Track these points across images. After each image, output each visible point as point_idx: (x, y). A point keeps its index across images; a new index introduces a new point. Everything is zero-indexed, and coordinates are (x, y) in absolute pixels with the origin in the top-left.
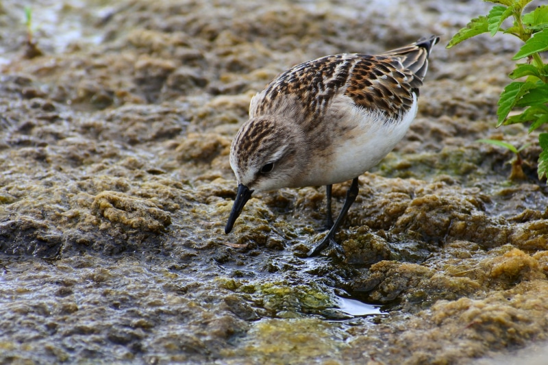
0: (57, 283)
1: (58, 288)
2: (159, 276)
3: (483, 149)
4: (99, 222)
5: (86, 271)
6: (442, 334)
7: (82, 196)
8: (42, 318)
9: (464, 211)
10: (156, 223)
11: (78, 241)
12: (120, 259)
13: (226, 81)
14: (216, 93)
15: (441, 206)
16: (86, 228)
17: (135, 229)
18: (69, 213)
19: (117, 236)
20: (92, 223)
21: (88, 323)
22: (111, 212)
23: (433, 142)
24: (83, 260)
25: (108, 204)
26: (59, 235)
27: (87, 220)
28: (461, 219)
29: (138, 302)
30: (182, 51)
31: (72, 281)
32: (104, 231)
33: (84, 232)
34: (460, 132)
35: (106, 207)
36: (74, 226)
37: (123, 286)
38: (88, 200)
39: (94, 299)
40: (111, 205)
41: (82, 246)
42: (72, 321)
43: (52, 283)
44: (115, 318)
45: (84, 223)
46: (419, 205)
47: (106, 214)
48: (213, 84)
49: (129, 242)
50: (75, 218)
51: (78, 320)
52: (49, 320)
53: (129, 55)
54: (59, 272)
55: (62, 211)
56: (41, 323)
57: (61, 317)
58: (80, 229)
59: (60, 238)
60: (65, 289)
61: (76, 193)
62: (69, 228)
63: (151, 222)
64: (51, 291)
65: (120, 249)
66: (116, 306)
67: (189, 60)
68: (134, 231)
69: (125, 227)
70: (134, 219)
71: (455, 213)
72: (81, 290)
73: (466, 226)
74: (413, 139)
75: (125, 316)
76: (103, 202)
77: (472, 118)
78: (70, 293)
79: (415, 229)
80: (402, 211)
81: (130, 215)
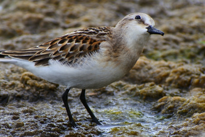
0: (11, 114)
1: (12, 116)
2: (58, 110)
3: (200, 47)
4: (25, 87)
5: (23, 108)
6: (200, 128)
7: (14, 75)
8: (8, 129)
9: (197, 74)
10: (52, 85)
11: (16, 95)
12: (38, 103)
13: (68, 23)
14: (65, 28)
15: (186, 73)
16: (19, 90)
17: (43, 89)
18: (10, 83)
19: (34, 93)
20: (21, 87)
21: (31, 130)
22: (30, 81)
23: (175, 45)
24: (20, 104)
25: (28, 78)
26: (7, 93)
27: (19, 86)
28: (196, 78)
29: (52, 120)
30: (45, 10)
31: (18, 113)
32: (28, 91)
33: (19, 91)
34: (186, 40)
35: (27, 80)
36: (13, 89)
37: (43, 114)
38: (18, 77)
39: (31, 120)
40: (30, 78)
41: (18, 98)
42: (23, 130)
43: (8, 114)
44: (43, 128)
45: (18, 87)
46: (175, 72)
47: (28, 82)
48: (62, 24)
49: (41, 95)
50: (13, 85)
51: (26, 129)
52: (12, 130)
53: (20, 13)
54: (10, 110)
55: (6, 82)
56: (8, 131)
57: (17, 129)
58: (16, 90)
59: (7, 95)
60: (16, 117)
61: (11, 74)
62: (10, 90)
63: (50, 85)
64: (9, 118)
65: (36, 99)
66: (42, 123)
67: (49, 14)
68: (42, 90)
69: (38, 88)
70: (42, 84)
71: (193, 75)
72: (23, 117)
73: (199, 81)
74: (165, 44)
75: (48, 126)
76: (26, 77)
77: (191, 33)
78: (18, 118)
79: (175, 83)
80: (167, 75)
81: (40, 83)
